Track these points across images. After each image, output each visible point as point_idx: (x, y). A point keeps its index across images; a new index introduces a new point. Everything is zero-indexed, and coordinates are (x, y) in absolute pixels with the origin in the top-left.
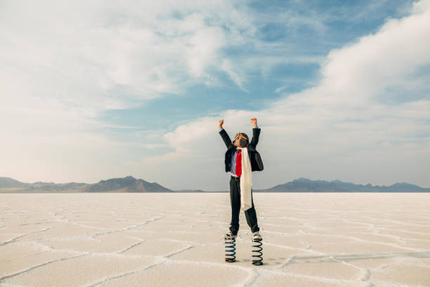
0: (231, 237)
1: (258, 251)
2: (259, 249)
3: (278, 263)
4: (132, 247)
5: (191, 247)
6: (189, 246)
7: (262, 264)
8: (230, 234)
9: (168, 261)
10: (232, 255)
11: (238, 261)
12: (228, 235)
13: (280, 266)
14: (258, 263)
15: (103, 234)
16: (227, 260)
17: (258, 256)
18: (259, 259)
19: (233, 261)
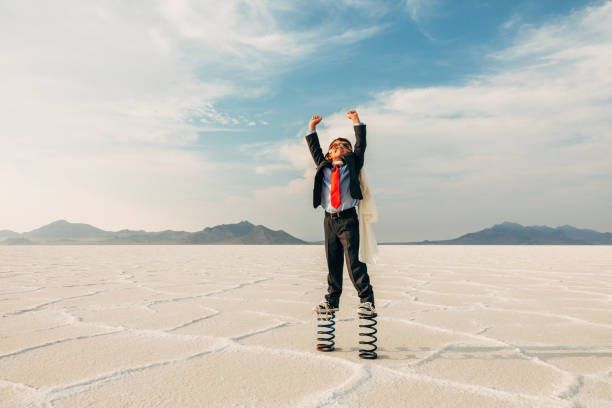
0: (328, 310)
1: (370, 335)
2: (371, 331)
3: (413, 357)
4: (194, 322)
5: (284, 325)
6: (281, 323)
7: (375, 357)
8: (325, 305)
9: (235, 346)
10: (329, 340)
11: (339, 350)
12: (323, 308)
13: (413, 362)
14: (369, 355)
15: (167, 301)
16: (321, 348)
17: (370, 343)
18: (371, 347)
19: (330, 349)
